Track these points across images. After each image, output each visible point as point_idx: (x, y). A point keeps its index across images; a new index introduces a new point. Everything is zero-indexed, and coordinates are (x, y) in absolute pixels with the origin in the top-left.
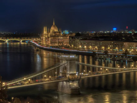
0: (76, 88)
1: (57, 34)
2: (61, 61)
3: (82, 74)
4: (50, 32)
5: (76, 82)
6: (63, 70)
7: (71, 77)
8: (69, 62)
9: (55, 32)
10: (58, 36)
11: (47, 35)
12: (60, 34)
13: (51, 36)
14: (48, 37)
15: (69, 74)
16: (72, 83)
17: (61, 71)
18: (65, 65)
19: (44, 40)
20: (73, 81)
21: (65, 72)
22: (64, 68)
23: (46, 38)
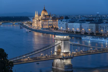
0: (70, 65)
1: (47, 17)
2: (56, 41)
3: (75, 52)
4: (41, 15)
5: (70, 60)
6: (58, 49)
7: (65, 55)
8: (63, 42)
9: (45, 16)
10: (48, 19)
11: (38, 18)
12: (50, 17)
13: (42, 19)
14: (39, 20)
15: (63, 53)
16: (66, 60)
17: (56, 50)
18: (60, 44)
19: (35, 22)
20: (67, 59)
21: (59, 51)
22: (59, 48)
23: (37, 21)
